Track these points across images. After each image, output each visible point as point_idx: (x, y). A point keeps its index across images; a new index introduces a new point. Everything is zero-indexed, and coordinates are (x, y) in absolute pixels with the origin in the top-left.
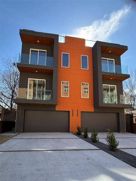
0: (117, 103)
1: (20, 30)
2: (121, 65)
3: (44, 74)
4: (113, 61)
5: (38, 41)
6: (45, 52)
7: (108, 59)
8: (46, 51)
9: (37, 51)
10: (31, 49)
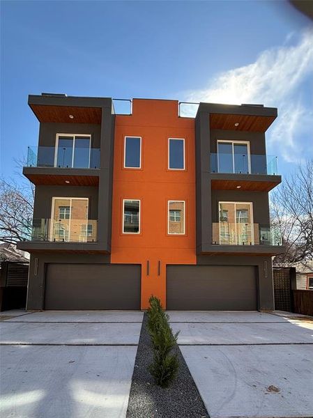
0: (253, 244)
1: (29, 96)
2: (265, 154)
3: (85, 185)
4: (246, 145)
5: (72, 117)
6: (89, 138)
7: (233, 142)
8: (90, 136)
9: (72, 138)
10: (58, 135)
